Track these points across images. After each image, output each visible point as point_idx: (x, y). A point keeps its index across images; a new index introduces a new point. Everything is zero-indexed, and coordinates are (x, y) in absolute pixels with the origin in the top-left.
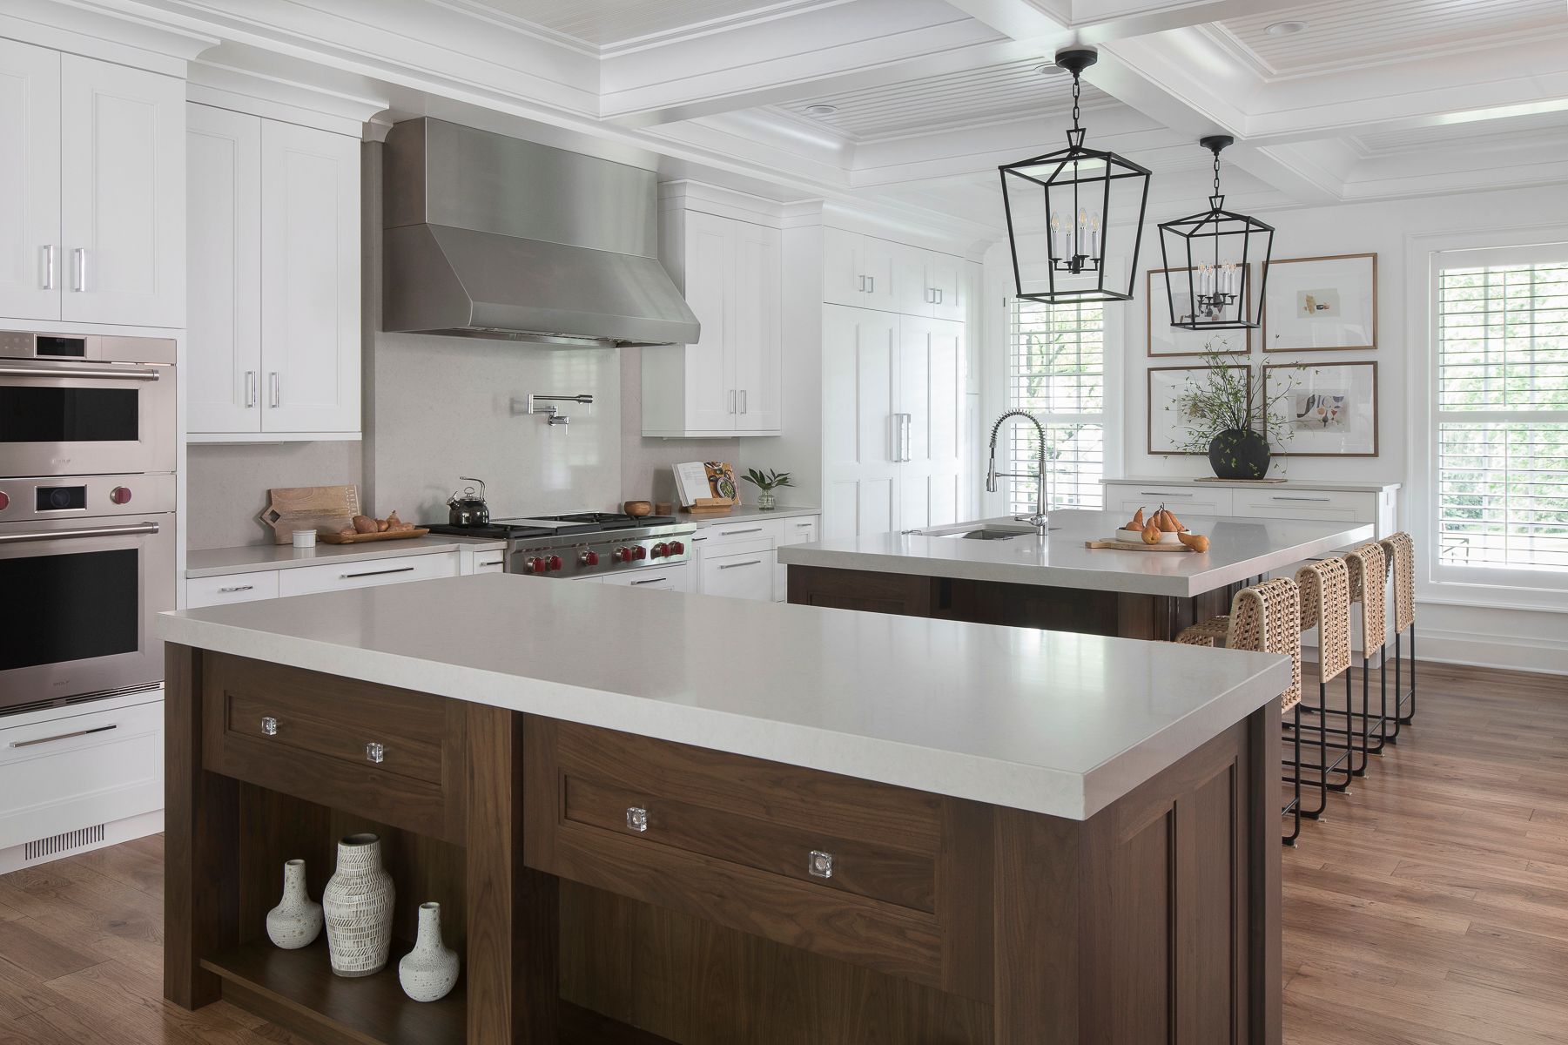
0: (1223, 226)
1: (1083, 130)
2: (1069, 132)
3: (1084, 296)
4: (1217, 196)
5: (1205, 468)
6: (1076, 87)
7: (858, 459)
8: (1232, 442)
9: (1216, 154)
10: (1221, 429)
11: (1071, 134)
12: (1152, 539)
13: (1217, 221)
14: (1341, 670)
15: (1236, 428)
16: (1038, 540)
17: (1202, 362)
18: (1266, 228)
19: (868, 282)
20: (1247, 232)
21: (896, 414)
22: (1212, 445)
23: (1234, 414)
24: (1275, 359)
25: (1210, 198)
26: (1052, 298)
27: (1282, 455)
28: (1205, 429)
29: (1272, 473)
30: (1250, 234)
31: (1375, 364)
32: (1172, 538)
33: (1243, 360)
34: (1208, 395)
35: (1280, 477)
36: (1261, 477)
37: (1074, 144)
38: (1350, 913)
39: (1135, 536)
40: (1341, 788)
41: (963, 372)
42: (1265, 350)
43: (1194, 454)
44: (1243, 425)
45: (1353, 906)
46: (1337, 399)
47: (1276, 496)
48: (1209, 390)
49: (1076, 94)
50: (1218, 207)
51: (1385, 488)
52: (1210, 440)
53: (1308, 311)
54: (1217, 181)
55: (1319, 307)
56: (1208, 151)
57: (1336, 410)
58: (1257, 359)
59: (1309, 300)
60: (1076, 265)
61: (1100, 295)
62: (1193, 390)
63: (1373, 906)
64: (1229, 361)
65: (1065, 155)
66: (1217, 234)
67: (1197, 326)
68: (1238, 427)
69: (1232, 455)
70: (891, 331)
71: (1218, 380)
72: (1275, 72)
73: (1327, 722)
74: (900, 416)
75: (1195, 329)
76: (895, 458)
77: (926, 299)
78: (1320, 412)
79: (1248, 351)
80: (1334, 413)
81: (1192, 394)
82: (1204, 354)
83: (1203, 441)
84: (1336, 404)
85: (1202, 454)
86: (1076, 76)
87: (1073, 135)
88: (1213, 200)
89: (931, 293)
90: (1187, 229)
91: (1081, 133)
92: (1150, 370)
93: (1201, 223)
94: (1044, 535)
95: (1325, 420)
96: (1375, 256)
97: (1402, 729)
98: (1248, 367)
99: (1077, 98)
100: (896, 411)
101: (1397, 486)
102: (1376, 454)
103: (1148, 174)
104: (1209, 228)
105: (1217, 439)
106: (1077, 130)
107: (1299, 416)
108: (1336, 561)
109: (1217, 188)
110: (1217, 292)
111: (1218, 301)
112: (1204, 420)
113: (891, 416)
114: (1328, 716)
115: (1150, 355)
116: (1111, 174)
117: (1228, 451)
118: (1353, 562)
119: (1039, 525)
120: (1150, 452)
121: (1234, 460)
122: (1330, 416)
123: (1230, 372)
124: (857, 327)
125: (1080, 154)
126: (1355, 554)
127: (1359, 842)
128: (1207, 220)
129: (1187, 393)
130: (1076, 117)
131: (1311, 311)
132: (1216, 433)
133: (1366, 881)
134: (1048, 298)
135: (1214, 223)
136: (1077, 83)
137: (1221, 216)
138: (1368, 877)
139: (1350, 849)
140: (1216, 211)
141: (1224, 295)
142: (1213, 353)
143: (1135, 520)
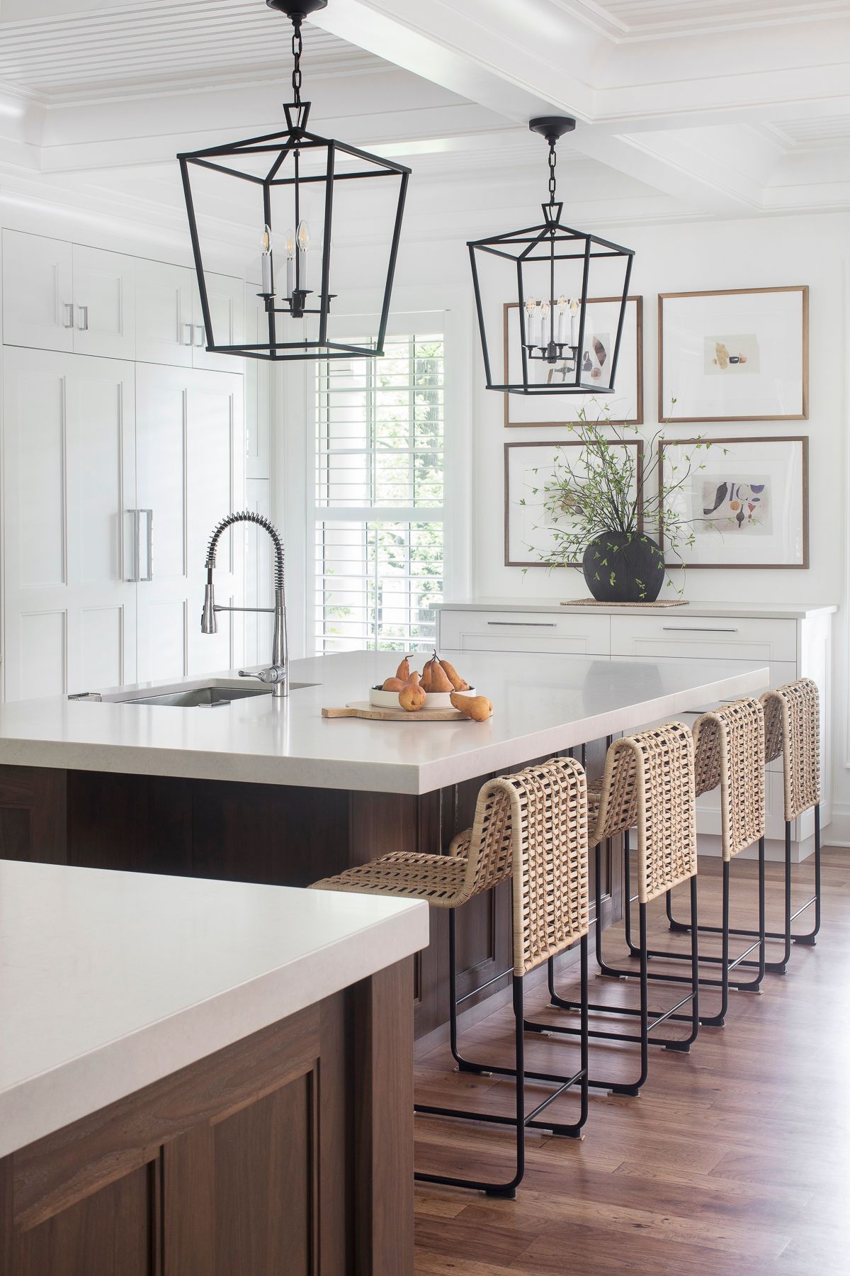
0: (562, 248)
1: (307, 105)
2: (286, 107)
3: (300, 351)
4: (552, 204)
5: (576, 585)
6: (297, 41)
7: (64, 579)
8: (612, 549)
9: (552, 143)
10: (599, 531)
11: (291, 110)
12: (413, 703)
13: (553, 239)
14: (682, 879)
15: (619, 529)
16: (274, 703)
17: (572, 435)
18: (621, 252)
19: (79, 315)
20: (587, 256)
21: (129, 511)
22: (588, 553)
23: (617, 510)
24: (671, 432)
25: (544, 206)
26: (273, 353)
27: (678, 566)
28: (577, 530)
29: (665, 593)
30: (591, 259)
31: (804, 440)
32: (442, 701)
33: (628, 433)
34: (583, 482)
35: (676, 597)
36: (651, 597)
37: (294, 125)
38: (630, 1238)
39: (391, 699)
40: (684, 1046)
41: (240, 448)
42: (661, 420)
43: (560, 565)
44: (629, 525)
45: (639, 1226)
46: (757, 489)
47: (667, 626)
48: (582, 476)
49: (297, 50)
50: (554, 219)
51: (808, 613)
52: (584, 547)
53: (718, 365)
54: (552, 182)
55: (733, 360)
56: (540, 139)
57: (754, 503)
58: (649, 431)
59: (720, 350)
60: (297, 304)
61: (324, 350)
62: (563, 476)
63: (666, 1225)
64: (607, 433)
65: (284, 140)
66: (552, 258)
67: (530, 390)
68: (622, 527)
69: (611, 567)
70: (119, 387)
71: (596, 461)
72: (627, 29)
73: (699, 945)
74: (135, 514)
75: (527, 393)
76: (127, 575)
77: (179, 339)
78: (734, 508)
79: (640, 420)
80: (752, 508)
81: (561, 481)
82: (576, 424)
83: (573, 547)
84: (756, 495)
85: (570, 565)
86: (297, 23)
87: (294, 112)
88: (547, 208)
89: (186, 331)
90: (517, 249)
91: (303, 108)
92: (507, 446)
93: (534, 242)
94: (282, 696)
95: (740, 518)
96: (805, 290)
97: (797, 953)
98: (639, 443)
99: (297, 56)
100: (128, 505)
101: (832, 609)
102: (805, 566)
103: (406, 173)
104: (543, 249)
105: (593, 545)
106: (298, 104)
107: (707, 512)
108: (675, 728)
109: (552, 192)
110: (552, 341)
111: (553, 355)
112: (578, 518)
113: (120, 513)
114: (701, 935)
115: (508, 425)
116: (336, 172)
117: (605, 562)
118: (709, 728)
119: (275, 682)
120: (508, 564)
121: (613, 575)
122: (746, 512)
123: (613, 449)
124: (62, 382)
125: (304, 140)
126: (713, 715)
127: (684, 1127)
128: (541, 238)
129: (554, 480)
130: (298, 85)
131: (723, 365)
132: (592, 538)
133: (668, 1186)
134: (267, 352)
135: (549, 243)
136: (298, 35)
137: (559, 233)
138: (674, 1179)
139: (666, 1137)
140: (551, 225)
141: (561, 346)
142: (588, 423)
143: (398, 676)
